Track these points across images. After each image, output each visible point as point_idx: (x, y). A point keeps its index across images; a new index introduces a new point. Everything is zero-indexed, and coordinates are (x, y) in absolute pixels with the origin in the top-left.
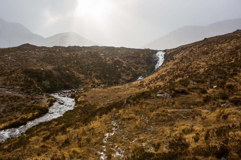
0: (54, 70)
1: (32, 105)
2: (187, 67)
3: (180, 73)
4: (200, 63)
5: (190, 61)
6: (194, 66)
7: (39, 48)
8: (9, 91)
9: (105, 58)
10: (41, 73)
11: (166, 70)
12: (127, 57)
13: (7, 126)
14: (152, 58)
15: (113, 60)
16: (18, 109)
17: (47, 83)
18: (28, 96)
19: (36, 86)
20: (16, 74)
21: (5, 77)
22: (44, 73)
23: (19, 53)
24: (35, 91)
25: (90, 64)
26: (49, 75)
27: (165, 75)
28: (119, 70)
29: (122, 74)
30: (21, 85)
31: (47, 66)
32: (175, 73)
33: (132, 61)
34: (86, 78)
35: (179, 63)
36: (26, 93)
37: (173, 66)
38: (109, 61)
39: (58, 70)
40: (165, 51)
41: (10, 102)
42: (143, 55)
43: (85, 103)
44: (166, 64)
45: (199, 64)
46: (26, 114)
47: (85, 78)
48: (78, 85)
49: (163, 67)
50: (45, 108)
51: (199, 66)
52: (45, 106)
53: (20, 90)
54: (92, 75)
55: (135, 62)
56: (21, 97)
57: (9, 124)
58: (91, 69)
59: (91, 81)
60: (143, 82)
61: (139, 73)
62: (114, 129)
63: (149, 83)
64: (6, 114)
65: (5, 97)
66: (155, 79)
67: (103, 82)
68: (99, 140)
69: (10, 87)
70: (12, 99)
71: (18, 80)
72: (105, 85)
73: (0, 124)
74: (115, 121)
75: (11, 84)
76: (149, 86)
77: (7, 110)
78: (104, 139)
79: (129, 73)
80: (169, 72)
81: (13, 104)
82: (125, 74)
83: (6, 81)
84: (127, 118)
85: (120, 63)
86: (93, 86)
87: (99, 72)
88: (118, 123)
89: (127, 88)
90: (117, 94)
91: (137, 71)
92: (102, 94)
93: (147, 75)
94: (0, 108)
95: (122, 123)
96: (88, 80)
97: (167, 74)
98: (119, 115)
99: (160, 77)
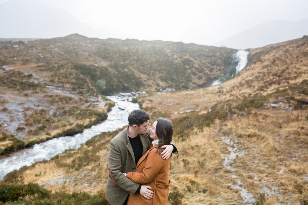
0: (110, 67)
1: (87, 108)
2: (283, 71)
3: (274, 78)
4: (301, 67)
5: (286, 64)
6: (292, 70)
7: (90, 39)
8: (58, 90)
9: (173, 55)
10: (95, 70)
11: (253, 74)
12: (200, 56)
13: (60, 134)
14: (232, 59)
15: (181, 58)
16: (71, 113)
17: (102, 83)
18: (82, 97)
19: (90, 85)
20: (65, 70)
21: (53, 73)
22: (99, 70)
23: (67, 44)
24: (89, 91)
25: (154, 62)
26: (104, 73)
27: (252, 81)
28: (189, 71)
29: (192, 76)
30: (72, 84)
31: (100, 62)
32: (267, 78)
33: (206, 61)
35: (270, 66)
36: (78, 93)
37: (261, 70)
38: (176, 59)
39: (115, 66)
40: (248, 50)
41: (60, 103)
42: (221, 55)
43: (153, 110)
44: (250, 67)
45: (299, 69)
46: (81, 119)
47: (148, 80)
48: (139, 88)
49: (247, 70)
50: (104, 114)
51: (300, 71)
52: (104, 111)
53: (71, 90)
54: (155, 75)
55: (209, 63)
56: (73, 98)
57: (62, 131)
58: (155, 68)
59: (155, 83)
60: (223, 88)
61: (215, 76)
62: (230, 149)
63: (231, 89)
64: (57, 118)
65: (55, 96)
66: (238, 84)
67: (169, 85)
68: (217, 164)
69: (59, 85)
70: (63, 100)
71: (68, 76)
72: (172, 89)
73: (52, 131)
74: (227, 137)
75: (59, 82)
76: (232, 93)
77: (58, 113)
78: (224, 164)
79: (201, 75)
80: (257, 77)
81: (64, 107)
82: (197, 77)
83: (54, 78)
84: (245, 135)
85: (191, 63)
86: (157, 90)
87: (165, 72)
88: (233, 141)
89: (201, 94)
90: (191, 101)
91: (211, 73)
92: (171, 100)
93: (225, 79)
94: (49, 110)
95: (239, 141)
96: (151, 82)
97: (254, 79)
98: (229, 129)
99: (245, 83)
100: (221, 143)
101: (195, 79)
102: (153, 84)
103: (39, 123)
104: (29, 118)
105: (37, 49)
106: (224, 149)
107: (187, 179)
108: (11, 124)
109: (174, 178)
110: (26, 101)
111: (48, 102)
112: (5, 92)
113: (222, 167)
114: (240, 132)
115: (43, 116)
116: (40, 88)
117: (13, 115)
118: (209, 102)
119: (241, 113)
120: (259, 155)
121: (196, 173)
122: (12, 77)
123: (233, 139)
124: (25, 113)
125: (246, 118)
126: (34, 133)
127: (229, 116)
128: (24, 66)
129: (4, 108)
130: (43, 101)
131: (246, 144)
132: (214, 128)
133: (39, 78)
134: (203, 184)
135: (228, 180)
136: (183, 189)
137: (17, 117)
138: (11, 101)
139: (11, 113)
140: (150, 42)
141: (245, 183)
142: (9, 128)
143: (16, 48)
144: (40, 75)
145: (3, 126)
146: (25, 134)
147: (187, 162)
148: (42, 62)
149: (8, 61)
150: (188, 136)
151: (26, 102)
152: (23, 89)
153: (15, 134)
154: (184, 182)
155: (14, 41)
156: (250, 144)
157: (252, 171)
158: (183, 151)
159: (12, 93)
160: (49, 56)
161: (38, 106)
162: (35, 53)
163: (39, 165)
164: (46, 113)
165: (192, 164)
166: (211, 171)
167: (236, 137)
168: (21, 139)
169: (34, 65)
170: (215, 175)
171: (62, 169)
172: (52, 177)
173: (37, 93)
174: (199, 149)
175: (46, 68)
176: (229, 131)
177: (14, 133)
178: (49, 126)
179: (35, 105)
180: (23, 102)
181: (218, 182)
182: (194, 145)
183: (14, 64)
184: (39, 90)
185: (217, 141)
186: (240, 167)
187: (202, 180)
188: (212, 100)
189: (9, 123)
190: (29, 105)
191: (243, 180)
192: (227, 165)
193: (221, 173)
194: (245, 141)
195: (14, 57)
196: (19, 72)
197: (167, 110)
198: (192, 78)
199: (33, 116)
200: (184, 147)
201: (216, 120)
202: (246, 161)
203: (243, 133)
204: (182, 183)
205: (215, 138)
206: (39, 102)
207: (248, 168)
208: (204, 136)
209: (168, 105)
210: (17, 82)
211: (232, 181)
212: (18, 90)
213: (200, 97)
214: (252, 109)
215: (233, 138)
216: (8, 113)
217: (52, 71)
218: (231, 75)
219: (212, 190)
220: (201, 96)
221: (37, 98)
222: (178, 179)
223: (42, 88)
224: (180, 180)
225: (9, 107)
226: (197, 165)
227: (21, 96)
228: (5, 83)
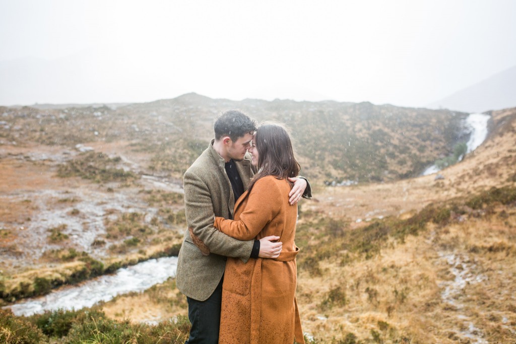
8: (162, 182)
9: (353, 125)
11: (498, 154)
12: (401, 125)
13: (161, 252)
14: (458, 129)
15: (369, 129)
16: (180, 219)
20: (173, 150)
21: (153, 155)
23: (178, 109)
25: (321, 136)
27: (497, 165)
28: (383, 151)
29: (388, 160)
33: (412, 133)
34: (313, 165)
37: (514, 146)
38: (360, 130)
40: (490, 113)
41: (163, 203)
42: (438, 122)
43: (320, 216)
44: (493, 142)
47: (311, 166)
49: (486, 148)
54: (324, 159)
55: (418, 136)
57: (166, 247)
58: (324, 146)
59: (323, 172)
60: (443, 179)
61: (429, 159)
62: (454, 272)
63: (458, 180)
64: (157, 227)
65: (155, 192)
66: (471, 172)
67: (348, 176)
68: (430, 297)
69: (163, 175)
70: (169, 198)
71: (178, 160)
72: (352, 182)
73: (148, 247)
74: (449, 252)
75: (164, 169)
76: (460, 187)
77: (159, 219)
78: (444, 297)
79: (404, 158)
80: (506, 159)
81: (170, 209)
82: (396, 161)
83: (155, 163)
84: (483, 248)
85: (386, 137)
86: (327, 183)
87: (341, 154)
88: (461, 258)
89: (405, 189)
90: (386, 200)
91: (422, 155)
92: (352, 199)
93: (446, 164)
94: (146, 214)
95: (472, 258)
96: (317, 170)
97: (501, 163)
98: (453, 238)
99: (484, 169)
100: (437, 263)
101: (393, 165)
102: (320, 173)
103: (128, 234)
104: (113, 226)
105: (130, 118)
106: (444, 272)
107: (373, 321)
108: (83, 234)
109: (350, 319)
110: (110, 199)
111: (144, 200)
112: (76, 184)
113: (439, 301)
114: (473, 242)
115: (135, 223)
116: (133, 179)
117: (88, 220)
118: (419, 203)
119: (475, 212)
120: (511, 281)
121: (389, 310)
122: (89, 161)
123: (461, 255)
124: (106, 219)
125: (485, 221)
126: (119, 250)
127: (452, 217)
128: (108, 145)
129: (74, 210)
130: (136, 200)
131: (486, 264)
132: (425, 237)
133: (132, 163)
134: (401, 329)
135: (451, 323)
136: (366, 337)
137: (94, 223)
138: (87, 199)
139: (84, 218)
140: (316, 104)
141: (482, 328)
142: (81, 242)
143: (98, 116)
144: (134, 158)
145: (70, 237)
146: (104, 251)
147: (373, 293)
148: (138, 138)
149: (84, 137)
150: (377, 250)
151: (110, 201)
152: (106, 180)
153: (89, 252)
154: (368, 325)
155: (95, 106)
156: (492, 263)
157: (498, 308)
158: (367, 276)
159: (87, 187)
160: (149, 129)
161: (128, 207)
162: (127, 123)
163: (123, 300)
164: (139, 219)
165: (383, 296)
166: (418, 308)
167: (467, 251)
168: (99, 260)
169: (123, 143)
170: (425, 314)
171: (159, 306)
172: (143, 318)
173: (128, 186)
174: (397, 271)
175: (143, 147)
176: (453, 241)
177: (88, 250)
178: (144, 240)
179: (123, 206)
180: (104, 201)
181: (431, 326)
182: (388, 266)
183: (92, 141)
184: (130, 182)
185: (431, 258)
186: (474, 300)
187: (401, 322)
188: (423, 200)
189: (81, 234)
190: (113, 205)
191: (480, 323)
192: (448, 299)
193: (438, 310)
194: (483, 259)
195: (94, 130)
196: (101, 153)
197: (343, 215)
198: (389, 163)
199: (119, 223)
200: (370, 269)
201: (428, 223)
202: (484, 291)
203: (479, 244)
204: (363, 328)
205: (427, 253)
206: (130, 201)
207: (488, 302)
208: (406, 250)
209: (345, 207)
210: (97, 169)
211: (458, 325)
212: (98, 182)
213: (402, 194)
214: (497, 204)
215: (461, 253)
216: (80, 217)
217: (153, 152)
218: (458, 156)
219: (419, 339)
220: (404, 193)
221: (126, 195)
222: (357, 320)
223: (136, 178)
224: (360, 321)
225: (82, 208)
226: (392, 297)
227: (102, 191)
228: (78, 171)
